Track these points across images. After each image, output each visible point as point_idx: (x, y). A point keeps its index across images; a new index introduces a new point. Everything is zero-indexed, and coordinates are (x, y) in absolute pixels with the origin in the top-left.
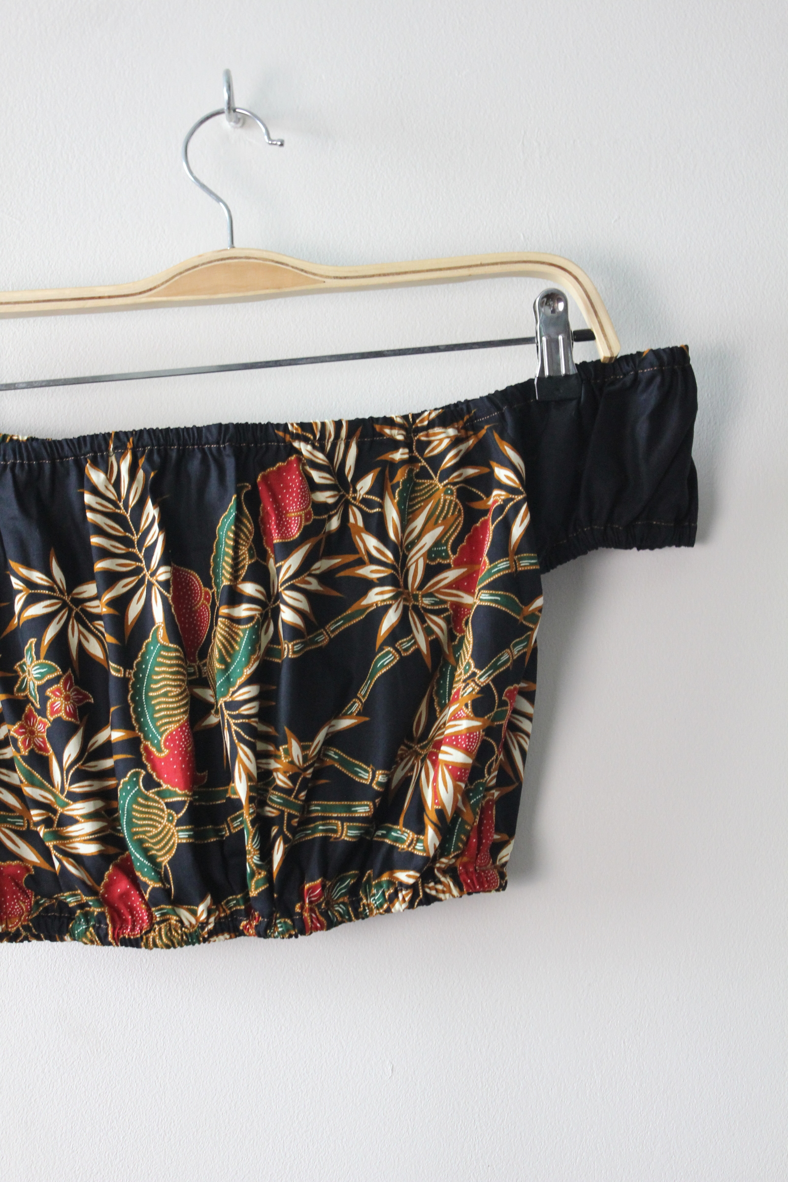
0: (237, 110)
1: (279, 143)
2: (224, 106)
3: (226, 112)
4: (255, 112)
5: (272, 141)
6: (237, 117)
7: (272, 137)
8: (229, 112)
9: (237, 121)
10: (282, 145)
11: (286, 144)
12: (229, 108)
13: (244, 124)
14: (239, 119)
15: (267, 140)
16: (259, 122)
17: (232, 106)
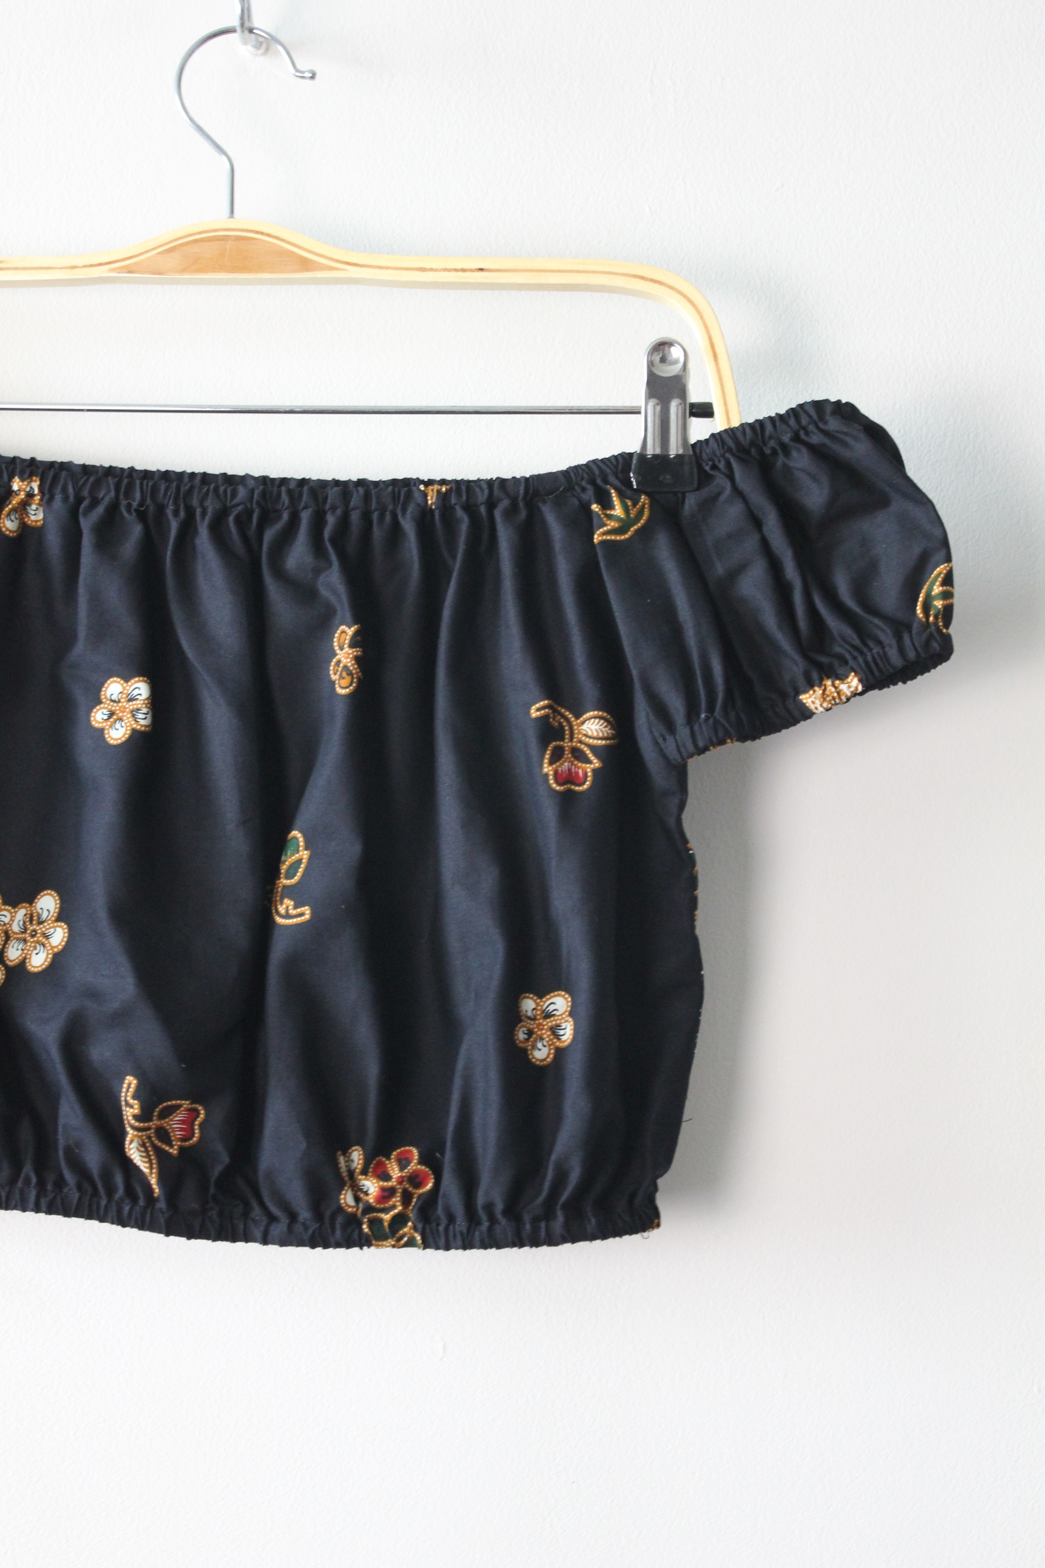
0: (254, 31)
1: (308, 75)
2: (235, 22)
3: (238, 29)
4: (273, 33)
5: (297, 71)
6: (257, 41)
7: (299, 67)
8: (243, 32)
9: (258, 45)
10: (313, 77)
11: (317, 77)
12: (242, 25)
13: (267, 50)
14: (261, 43)
15: (293, 71)
16: (280, 48)
17: (247, 24)
